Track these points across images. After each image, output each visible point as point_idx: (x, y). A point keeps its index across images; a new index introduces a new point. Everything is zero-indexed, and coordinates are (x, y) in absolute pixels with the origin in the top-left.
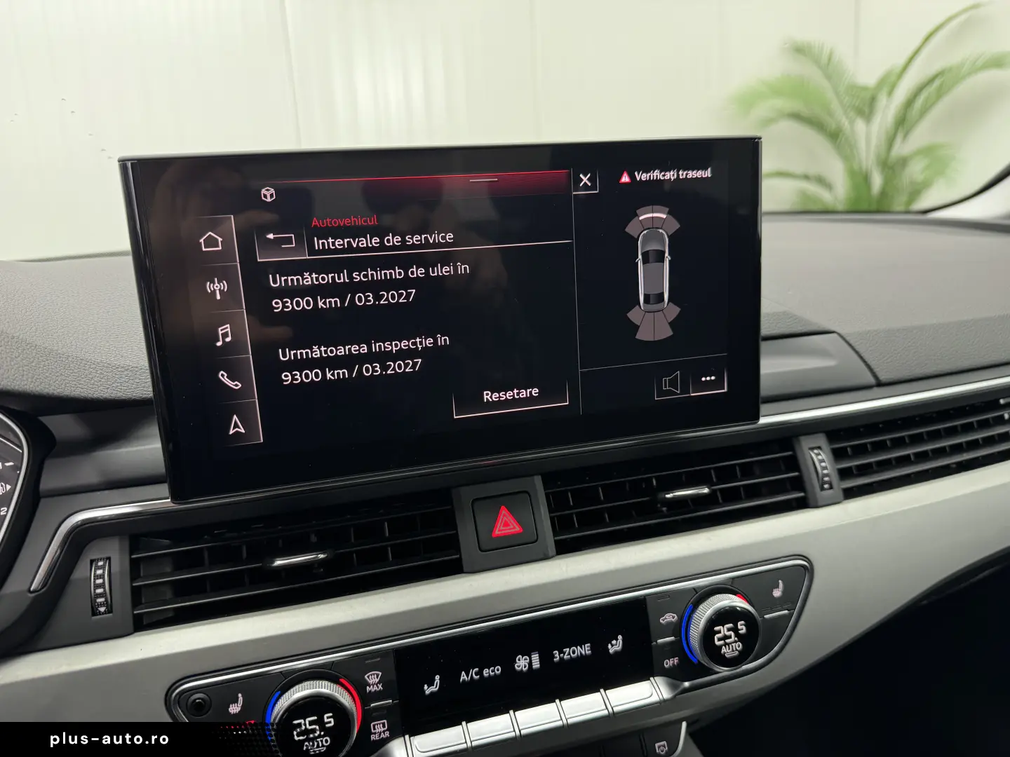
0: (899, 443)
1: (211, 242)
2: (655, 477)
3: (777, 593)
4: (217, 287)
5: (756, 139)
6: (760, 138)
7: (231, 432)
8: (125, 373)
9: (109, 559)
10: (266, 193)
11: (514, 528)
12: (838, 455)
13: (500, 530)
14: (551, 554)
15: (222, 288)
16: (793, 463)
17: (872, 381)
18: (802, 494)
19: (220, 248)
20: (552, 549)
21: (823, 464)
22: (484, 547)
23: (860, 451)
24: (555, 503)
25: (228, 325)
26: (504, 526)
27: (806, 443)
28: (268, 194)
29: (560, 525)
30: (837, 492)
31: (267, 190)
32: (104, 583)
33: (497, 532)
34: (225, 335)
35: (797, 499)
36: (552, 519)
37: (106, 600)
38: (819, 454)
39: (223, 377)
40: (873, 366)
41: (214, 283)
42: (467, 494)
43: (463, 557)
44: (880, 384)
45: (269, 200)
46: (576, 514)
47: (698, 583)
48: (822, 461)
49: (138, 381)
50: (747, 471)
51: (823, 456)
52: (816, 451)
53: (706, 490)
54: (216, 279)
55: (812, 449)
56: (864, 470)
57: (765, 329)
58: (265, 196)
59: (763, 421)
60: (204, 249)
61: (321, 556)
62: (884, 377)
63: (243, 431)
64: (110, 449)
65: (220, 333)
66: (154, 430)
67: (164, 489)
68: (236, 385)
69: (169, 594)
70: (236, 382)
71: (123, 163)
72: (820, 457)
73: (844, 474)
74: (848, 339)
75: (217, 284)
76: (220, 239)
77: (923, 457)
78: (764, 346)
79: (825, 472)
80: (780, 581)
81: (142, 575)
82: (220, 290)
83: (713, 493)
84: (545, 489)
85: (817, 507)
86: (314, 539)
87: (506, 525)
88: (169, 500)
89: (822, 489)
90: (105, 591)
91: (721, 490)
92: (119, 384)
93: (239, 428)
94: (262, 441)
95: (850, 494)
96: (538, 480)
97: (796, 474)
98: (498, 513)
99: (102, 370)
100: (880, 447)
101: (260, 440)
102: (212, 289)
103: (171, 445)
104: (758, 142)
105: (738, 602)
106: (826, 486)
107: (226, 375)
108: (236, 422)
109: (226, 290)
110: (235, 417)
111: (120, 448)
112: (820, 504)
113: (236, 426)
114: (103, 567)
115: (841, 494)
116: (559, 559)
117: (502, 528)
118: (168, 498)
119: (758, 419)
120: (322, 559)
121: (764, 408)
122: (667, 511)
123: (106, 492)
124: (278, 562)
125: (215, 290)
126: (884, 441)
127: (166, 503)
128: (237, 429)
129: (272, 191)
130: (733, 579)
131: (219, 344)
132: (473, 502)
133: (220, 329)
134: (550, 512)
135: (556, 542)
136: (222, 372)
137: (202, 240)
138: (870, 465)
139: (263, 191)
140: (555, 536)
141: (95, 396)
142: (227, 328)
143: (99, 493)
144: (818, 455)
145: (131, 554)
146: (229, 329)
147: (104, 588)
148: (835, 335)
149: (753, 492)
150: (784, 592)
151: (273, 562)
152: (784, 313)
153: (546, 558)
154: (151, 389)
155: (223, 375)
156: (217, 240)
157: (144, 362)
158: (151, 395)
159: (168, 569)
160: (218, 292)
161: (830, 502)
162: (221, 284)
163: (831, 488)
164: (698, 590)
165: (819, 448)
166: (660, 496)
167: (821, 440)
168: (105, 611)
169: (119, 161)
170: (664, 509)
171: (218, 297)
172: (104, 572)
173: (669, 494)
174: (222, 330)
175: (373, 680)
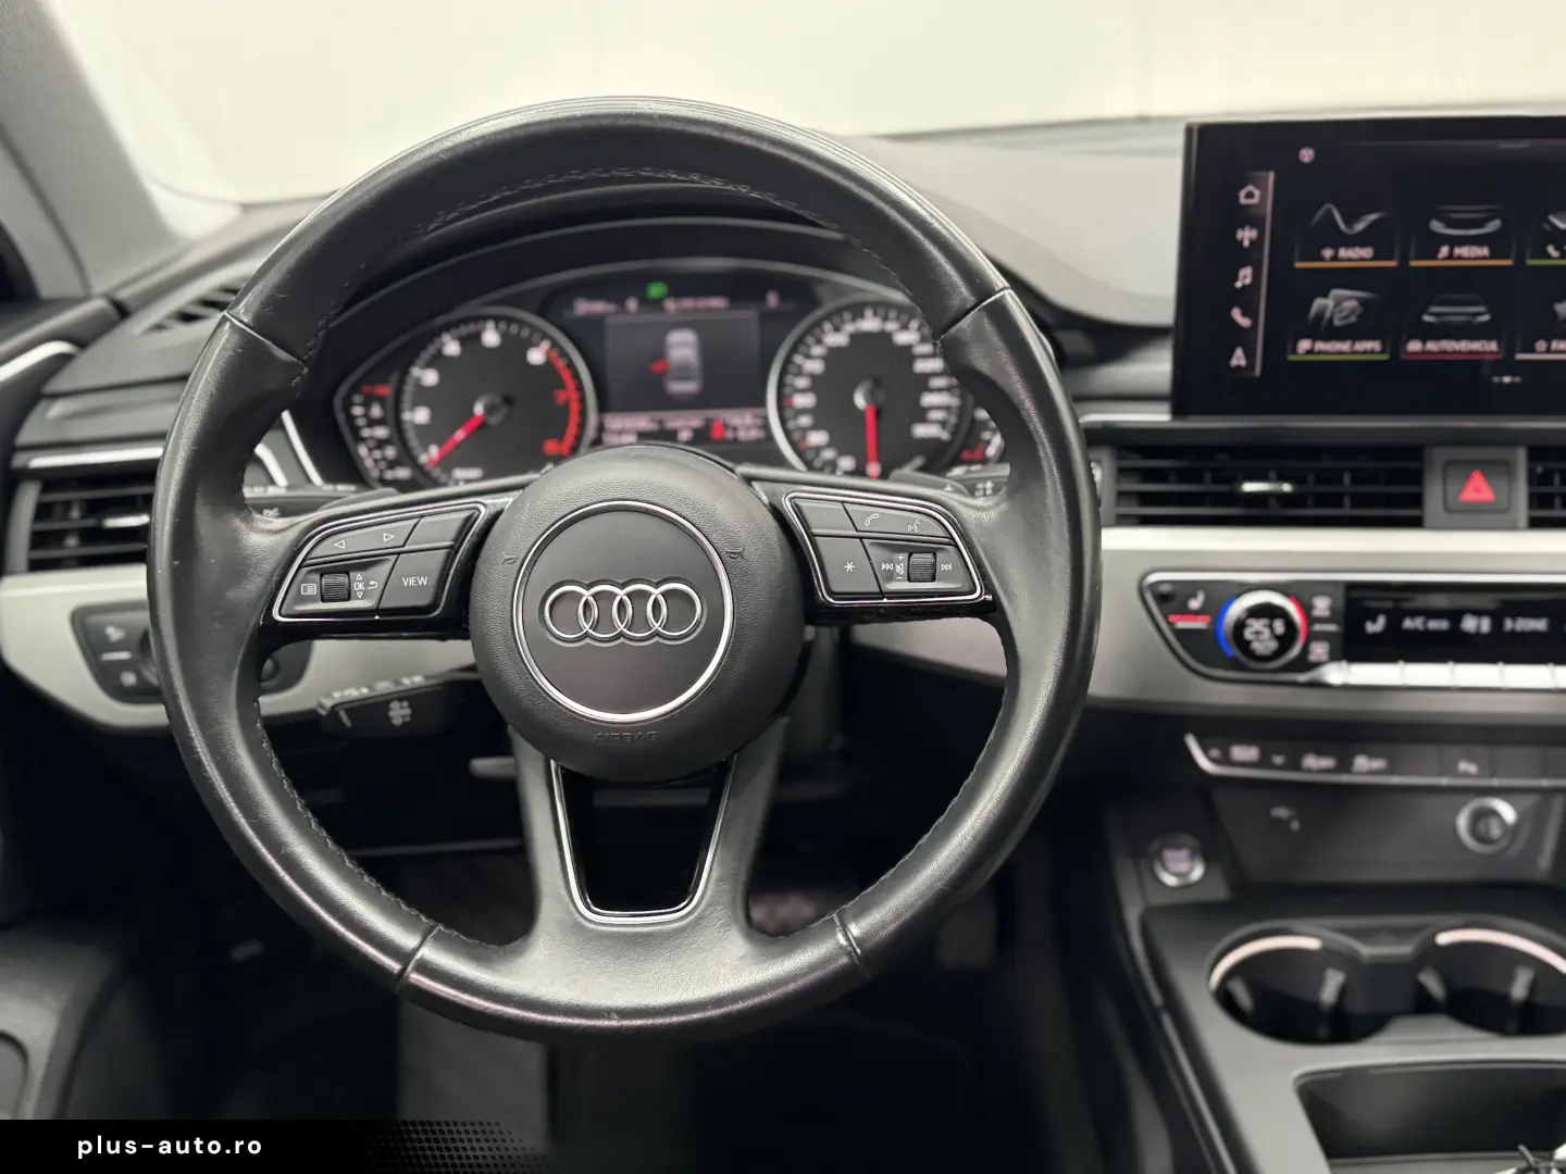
1: (1250, 195)
4: (1246, 235)
7: (1234, 363)
11: (1487, 495)
13: (1469, 496)
14: (1521, 526)
15: (1251, 236)
19: (1256, 200)
20: (1523, 522)
22: (1450, 509)
24: (1538, 479)
25: (1249, 269)
28: (1307, 155)
29: (1538, 500)
31: (1307, 151)
33: (1466, 497)
34: (1245, 278)
36: (1530, 493)
39: (1236, 314)
41: (1244, 232)
42: (1439, 455)
43: (1425, 514)
45: (1306, 160)
46: (1561, 492)
54: (1247, 228)
58: (1304, 157)
60: (1242, 202)
61: (1286, 488)
63: (1244, 363)
65: (1241, 275)
67: (1165, 406)
70: (1246, 320)
76: (1258, 193)
81: (1122, 480)
82: (1248, 238)
84: (1528, 462)
87: (1477, 490)
88: (1169, 417)
93: (1241, 360)
96: (1521, 452)
98: (1470, 476)
101: (1257, 374)
102: (1241, 237)
107: (1239, 313)
109: (1254, 238)
110: (1239, 350)
113: (1238, 359)
116: (1531, 532)
117: (1472, 494)
118: (1167, 415)
120: (1287, 491)
125: (1244, 238)
127: (1165, 419)
128: (1238, 361)
129: (1311, 152)
131: (1238, 285)
132: (1446, 464)
133: (1240, 271)
134: (1530, 486)
135: (1530, 517)
136: (1235, 309)
137: (1241, 194)
139: (1302, 152)
140: (1529, 509)
142: (1247, 272)
145: (1119, 461)
151: (1242, 487)
153: (1513, 529)
154: (1172, 320)
156: (1254, 195)
162: (1251, 232)
169: (1186, 126)
174: (1243, 273)
175: (1322, 606)
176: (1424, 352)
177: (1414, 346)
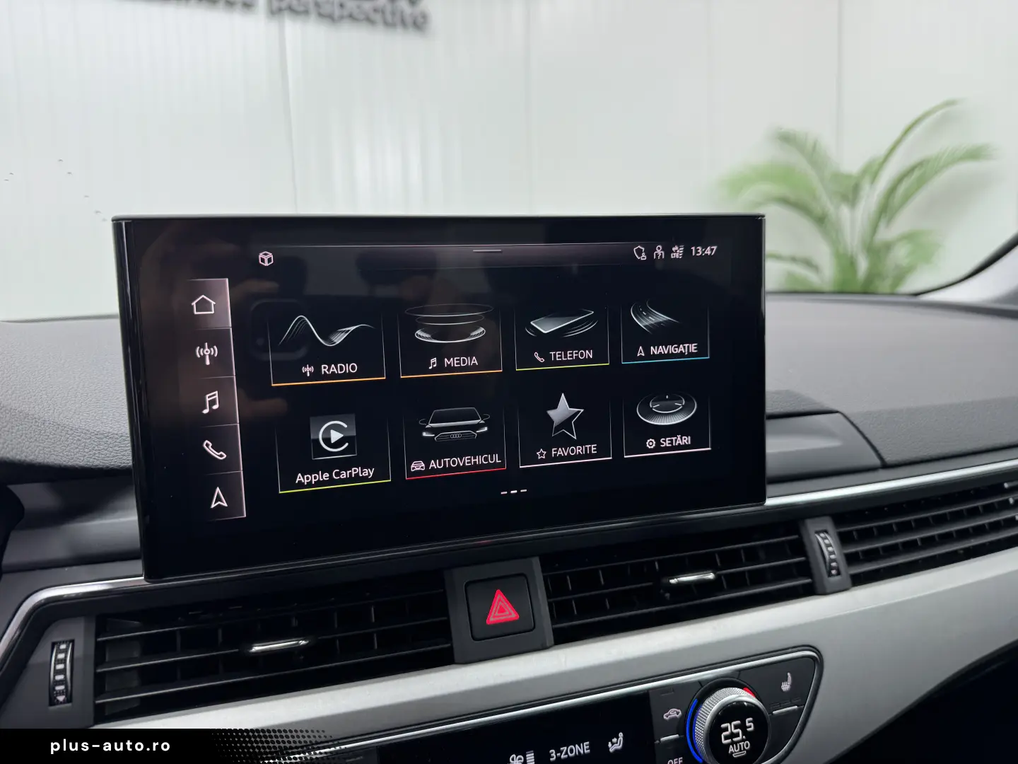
0: (905, 528)
1: (203, 306)
2: (659, 561)
3: (786, 687)
4: (207, 352)
5: (759, 216)
6: (763, 216)
7: (213, 506)
8: (105, 440)
9: (73, 641)
10: (264, 257)
11: (510, 614)
12: (844, 539)
13: (494, 617)
14: (548, 645)
15: (212, 354)
16: (800, 548)
17: (877, 462)
18: (808, 581)
19: (213, 312)
20: (550, 637)
21: (830, 549)
22: (477, 636)
23: (866, 535)
24: (554, 588)
25: (216, 392)
26: (500, 612)
27: (811, 526)
28: (266, 258)
29: (559, 612)
30: (845, 578)
31: (266, 254)
32: (65, 669)
33: (492, 619)
34: (212, 403)
35: (804, 585)
36: (550, 605)
37: (66, 687)
38: (826, 538)
40: (878, 448)
41: (204, 348)
42: (459, 577)
43: (454, 646)
44: (885, 466)
45: (266, 264)
46: (576, 600)
47: (703, 675)
48: (828, 546)
49: (118, 449)
50: (752, 556)
51: (829, 540)
52: (822, 535)
53: (711, 576)
54: (206, 344)
55: (818, 532)
56: (871, 556)
57: (770, 408)
58: (263, 260)
59: (770, 502)
60: (196, 313)
61: (303, 642)
62: (889, 458)
63: (226, 505)
64: (82, 522)
65: (208, 400)
66: (132, 502)
67: (138, 566)
68: (221, 456)
69: (135, 683)
70: (221, 453)
71: (117, 223)
72: (827, 541)
73: (851, 559)
74: (852, 419)
75: (207, 349)
76: (213, 303)
77: (929, 542)
78: (770, 425)
79: (833, 557)
80: (789, 674)
81: (107, 659)
82: (210, 355)
83: (718, 578)
84: (543, 572)
85: (825, 593)
86: (294, 623)
87: (502, 611)
88: (143, 578)
89: (830, 575)
90: (65, 677)
91: (726, 575)
92: (96, 452)
93: (222, 501)
94: (245, 516)
95: (859, 580)
96: (536, 562)
97: (803, 559)
98: (493, 597)
99: (79, 436)
100: (886, 532)
101: (243, 515)
102: (202, 354)
103: (148, 517)
104: (761, 220)
105: (745, 697)
106: (834, 572)
107: (211, 444)
108: (218, 494)
109: (216, 355)
110: (218, 489)
111: (93, 519)
112: (828, 591)
113: (219, 500)
114: (65, 651)
115: (849, 581)
116: (558, 649)
117: (497, 614)
118: (141, 576)
119: (764, 500)
120: (303, 645)
121: (770, 489)
122: (671, 597)
123: (75, 568)
124: (256, 648)
125: (204, 355)
126: (890, 525)
127: (140, 581)
128: (219, 503)
129: (270, 255)
130: (740, 670)
131: (206, 411)
132: (466, 586)
133: (208, 396)
134: (548, 597)
135: (555, 631)
136: (207, 441)
137: (194, 304)
138: (876, 550)
139: (261, 255)
140: (552, 624)
141: (70, 464)
142: (214, 395)
143: (66, 569)
144: (824, 539)
145: (97, 635)
146: (217, 396)
147: (65, 675)
148: (837, 414)
149: (759, 578)
150: (792, 685)
151: (251, 648)
152: (787, 391)
153: (543, 648)
154: (130, 458)
155: (207, 445)
156: (210, 303)
157: (126, 429)
158: (131, 464)
159: (136, 654)
160: (207, 357)
161: (837, 589)
162: (212, 349)
163: (839, 573)
164: (703, 684)
165: (826, 532)
166: (664, 580)
167: (827, 523)
168: (64, 700)
169: (113, 220)
170: (668, 595)
171: (208, 363)
172: (66, 657)
173: (673, 579)
174: (209, 397)
176: (427, 471)
177: (418, 466)
